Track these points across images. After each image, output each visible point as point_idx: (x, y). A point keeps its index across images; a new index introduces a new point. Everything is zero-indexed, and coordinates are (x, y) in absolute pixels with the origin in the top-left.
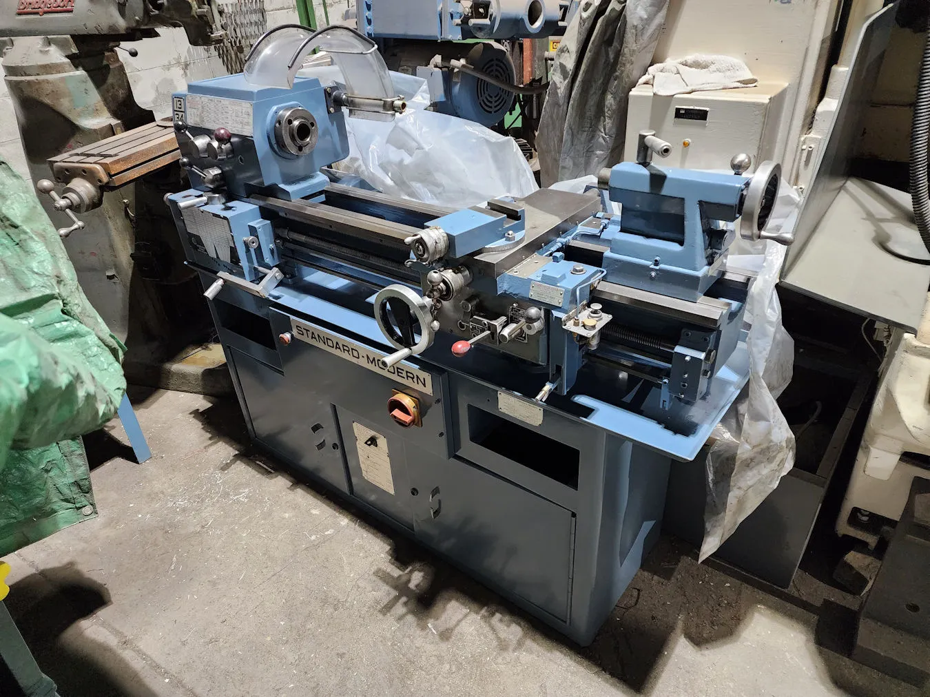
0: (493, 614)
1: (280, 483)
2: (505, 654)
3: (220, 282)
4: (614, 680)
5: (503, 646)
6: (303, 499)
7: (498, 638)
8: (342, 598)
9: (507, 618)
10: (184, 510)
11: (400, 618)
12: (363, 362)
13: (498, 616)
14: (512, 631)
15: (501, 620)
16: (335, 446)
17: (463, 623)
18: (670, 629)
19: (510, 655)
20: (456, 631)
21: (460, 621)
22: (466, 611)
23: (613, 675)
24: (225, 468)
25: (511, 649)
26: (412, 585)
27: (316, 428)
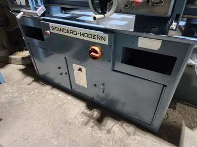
0: (123, 124)
1: (48, 88)
2: (130, 137)
3: (22, 13)
4: (169, 143)
5: (129, 134)
6: (55, 92)
7: (127, 132)
8: (71, 121)
9: (128, 124)
10: (16, 97)
11: (92, 127)
12: (78, 36)
13: (125, 124)
14: (131, 129)
15: (126, 126)
16: (66, 73)
17: (114, 127)
18: (181, 125)
19: (132, 137)
20: (112, 130)
21: (112, 127)
22: (114, 123)
23: (168, 141)
24: (29, 84)
25: (132, 135)
26: (94, 116)
27: (59, 68)
